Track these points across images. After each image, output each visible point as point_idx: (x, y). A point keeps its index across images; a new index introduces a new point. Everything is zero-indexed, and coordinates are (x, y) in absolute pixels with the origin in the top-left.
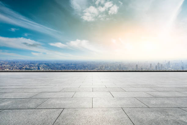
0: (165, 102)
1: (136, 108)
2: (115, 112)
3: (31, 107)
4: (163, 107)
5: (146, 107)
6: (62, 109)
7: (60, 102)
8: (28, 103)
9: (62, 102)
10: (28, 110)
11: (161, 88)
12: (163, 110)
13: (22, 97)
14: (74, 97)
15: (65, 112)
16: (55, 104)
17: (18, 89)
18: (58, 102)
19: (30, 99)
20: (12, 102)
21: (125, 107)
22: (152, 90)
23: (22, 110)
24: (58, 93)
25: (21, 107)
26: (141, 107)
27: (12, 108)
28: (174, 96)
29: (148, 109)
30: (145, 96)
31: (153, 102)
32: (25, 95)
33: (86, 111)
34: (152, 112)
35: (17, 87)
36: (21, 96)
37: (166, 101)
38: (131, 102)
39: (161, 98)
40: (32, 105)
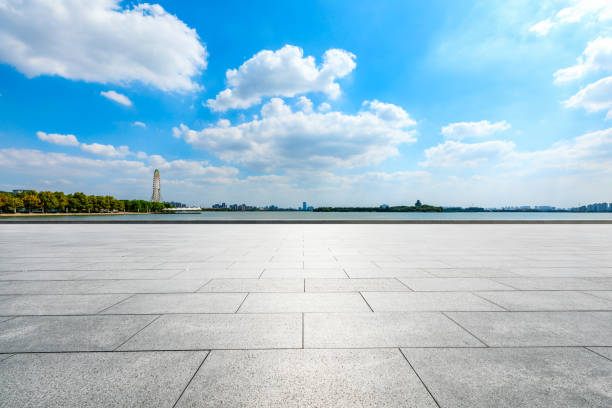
0: (541, 330)
1: (445, 350)
2: (377, 363)
3: (103, 344)
4: (534, 344)
5: (479, 344)
6: (204, 354)
7: (197, 328)
8: (93, 331)
9: (204, 329)
10: (90, 355)
11: (527, 278)
12: (533, 356)
13: (72, 312)
14: (242, 310)
15: (213, 362)
16: (182, 334)
17: (59, 283)
18: (191, 328)
19: (99, 317)
20: (40, 328)
21: (409, 345)
22: (499, 287)
23: (73, 356)
24: (189, 296)
25: (69, 345)
26: (464, 345)
27: (40, 349)
28: (571, 308)
29: (486, 351)
30: (475, 308)
31: (502, 327)
32: (83, 304)
33: (283, 360)
34: (498, 361)
35: (57, 276)
36: (70, 309)
37: (546, 326)
38: (430, 330)
39: (527, 315)
40: (104, 337)
